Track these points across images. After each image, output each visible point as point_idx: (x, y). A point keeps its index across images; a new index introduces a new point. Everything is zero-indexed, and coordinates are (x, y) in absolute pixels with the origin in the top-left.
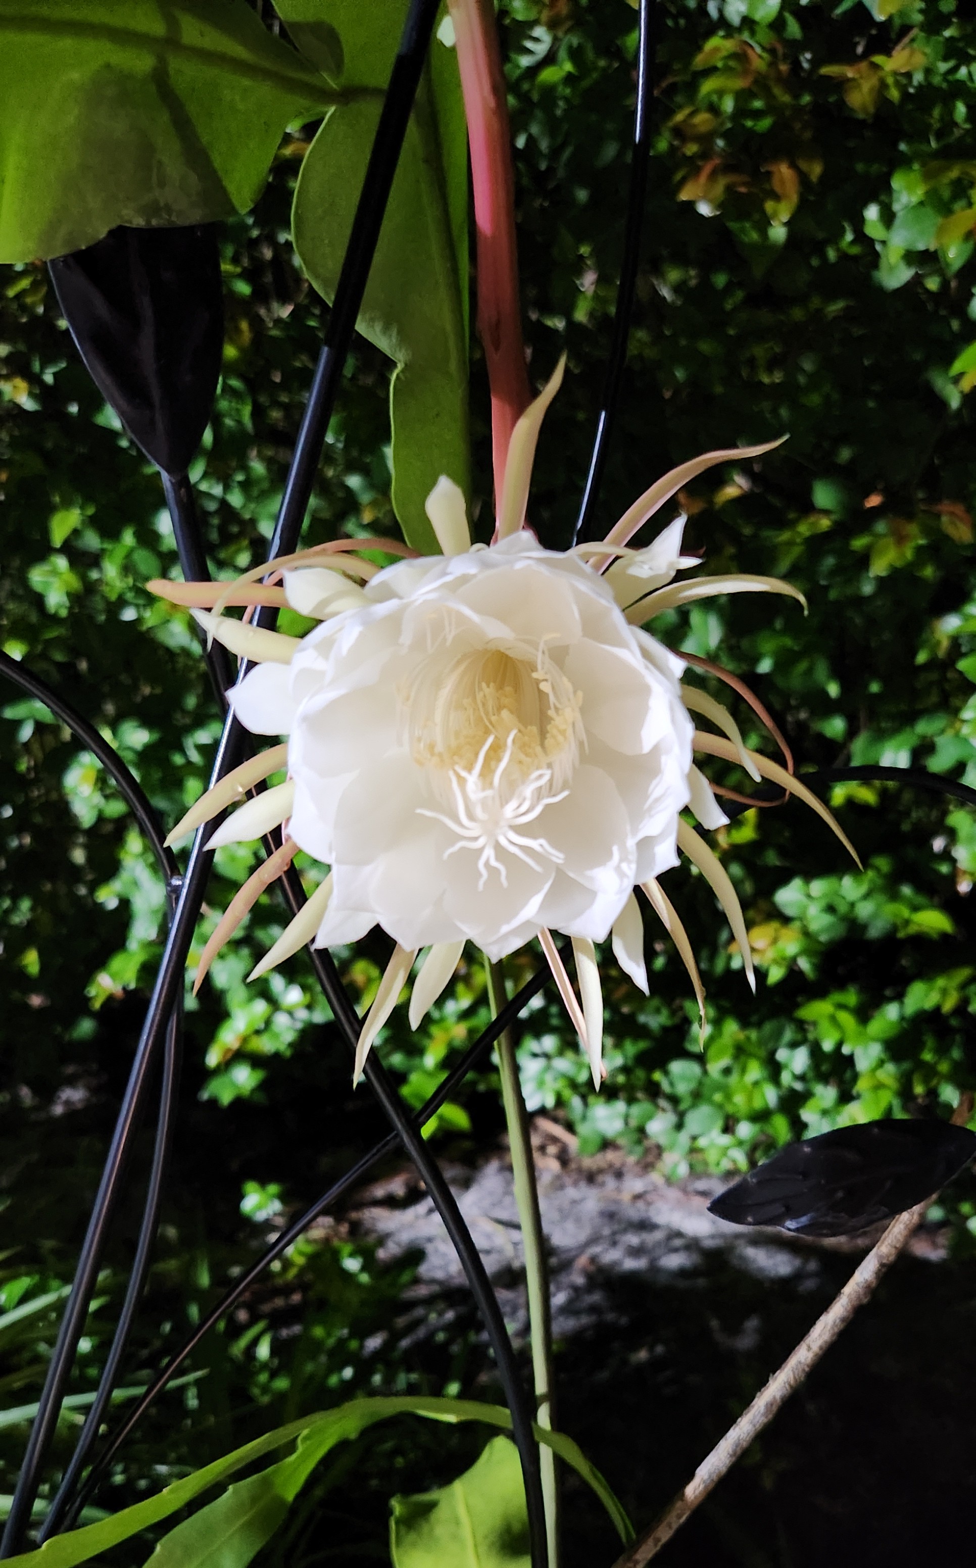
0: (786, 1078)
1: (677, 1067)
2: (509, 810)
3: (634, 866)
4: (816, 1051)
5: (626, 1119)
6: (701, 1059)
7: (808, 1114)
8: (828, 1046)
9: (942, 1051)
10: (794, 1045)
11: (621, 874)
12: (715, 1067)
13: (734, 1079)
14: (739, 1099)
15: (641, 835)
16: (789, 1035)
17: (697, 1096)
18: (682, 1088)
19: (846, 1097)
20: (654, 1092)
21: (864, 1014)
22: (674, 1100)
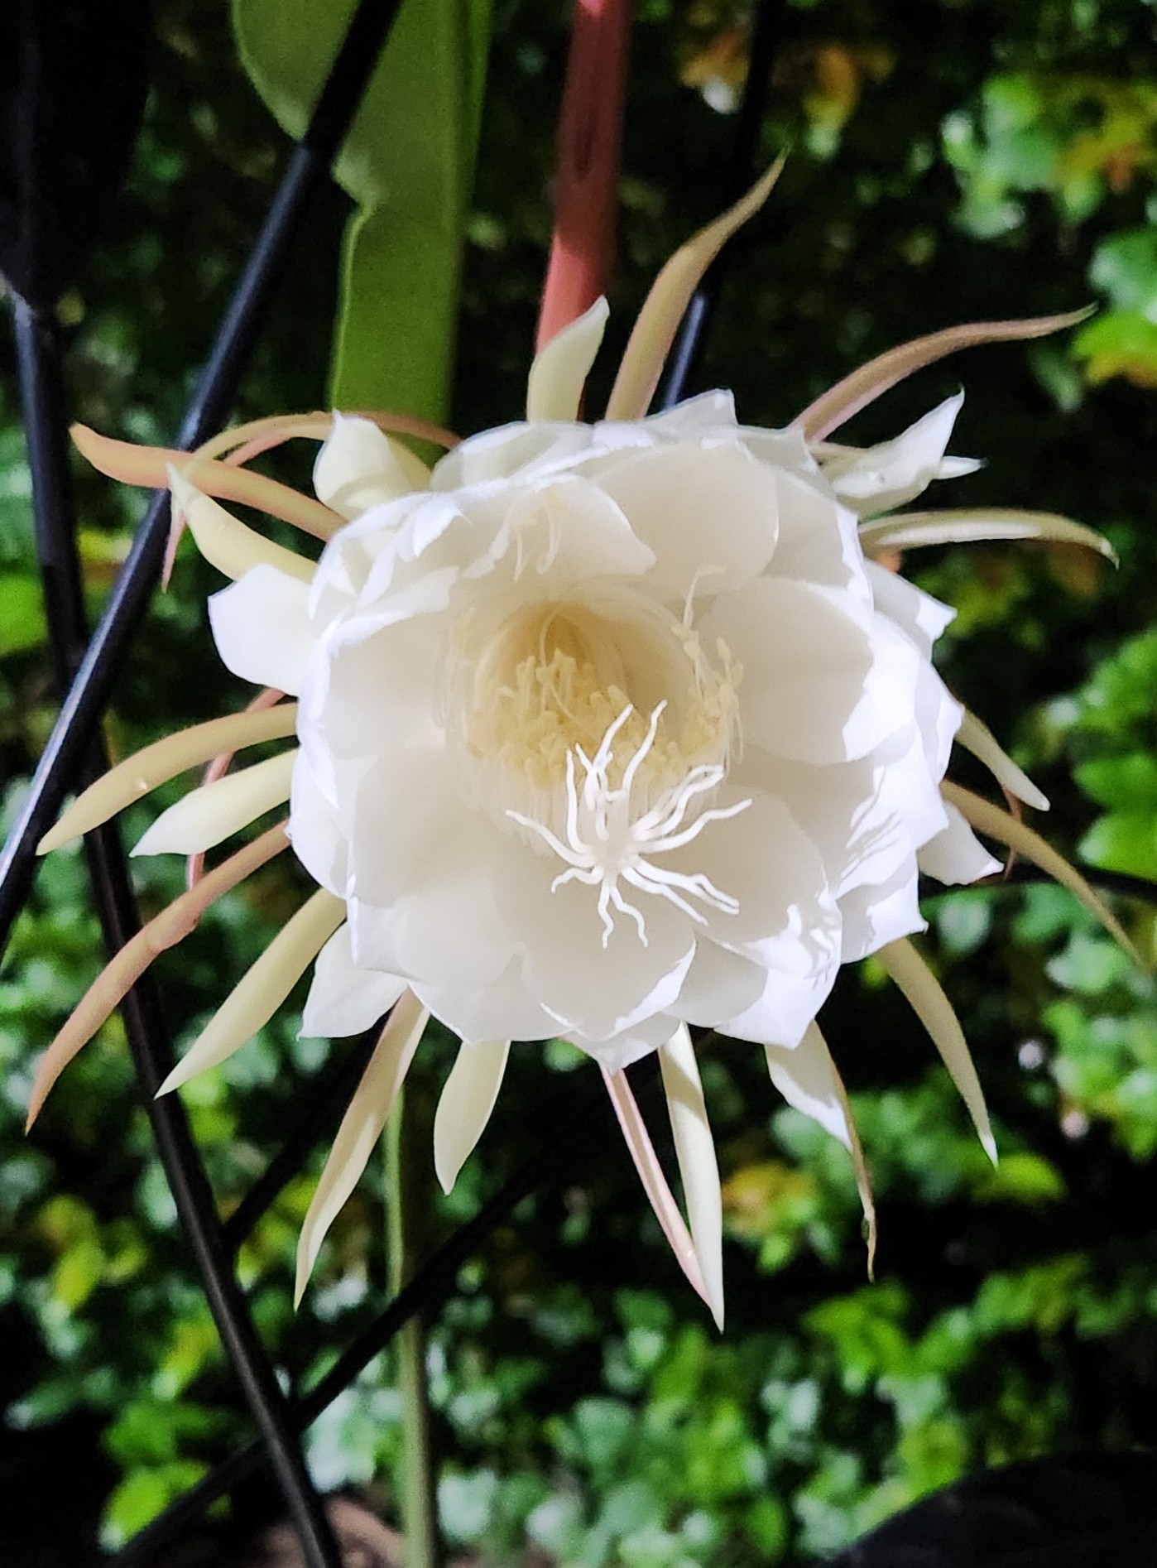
0: (779, 1436)
1: (594, 1415)
2: (643, 829)
3: (837, 935)
4: (832, 1393)
5: (496, 1506)
6: (638, 1399)
7: (810, 1505)
8: (854, 1378)
9: (1035, 1396)
10: (794, 1378)
11: (814, 948)
12: (660, 1415)
13: (693, 1436)
14: (700, 1472)
15: (845, 887)
16: (785, 1359)
17: (625, 1465)
18: (599, 1451)
19: (872, 1476)
20: (545, 1458)
21: (916, 1326)
22: (583, 1472)
